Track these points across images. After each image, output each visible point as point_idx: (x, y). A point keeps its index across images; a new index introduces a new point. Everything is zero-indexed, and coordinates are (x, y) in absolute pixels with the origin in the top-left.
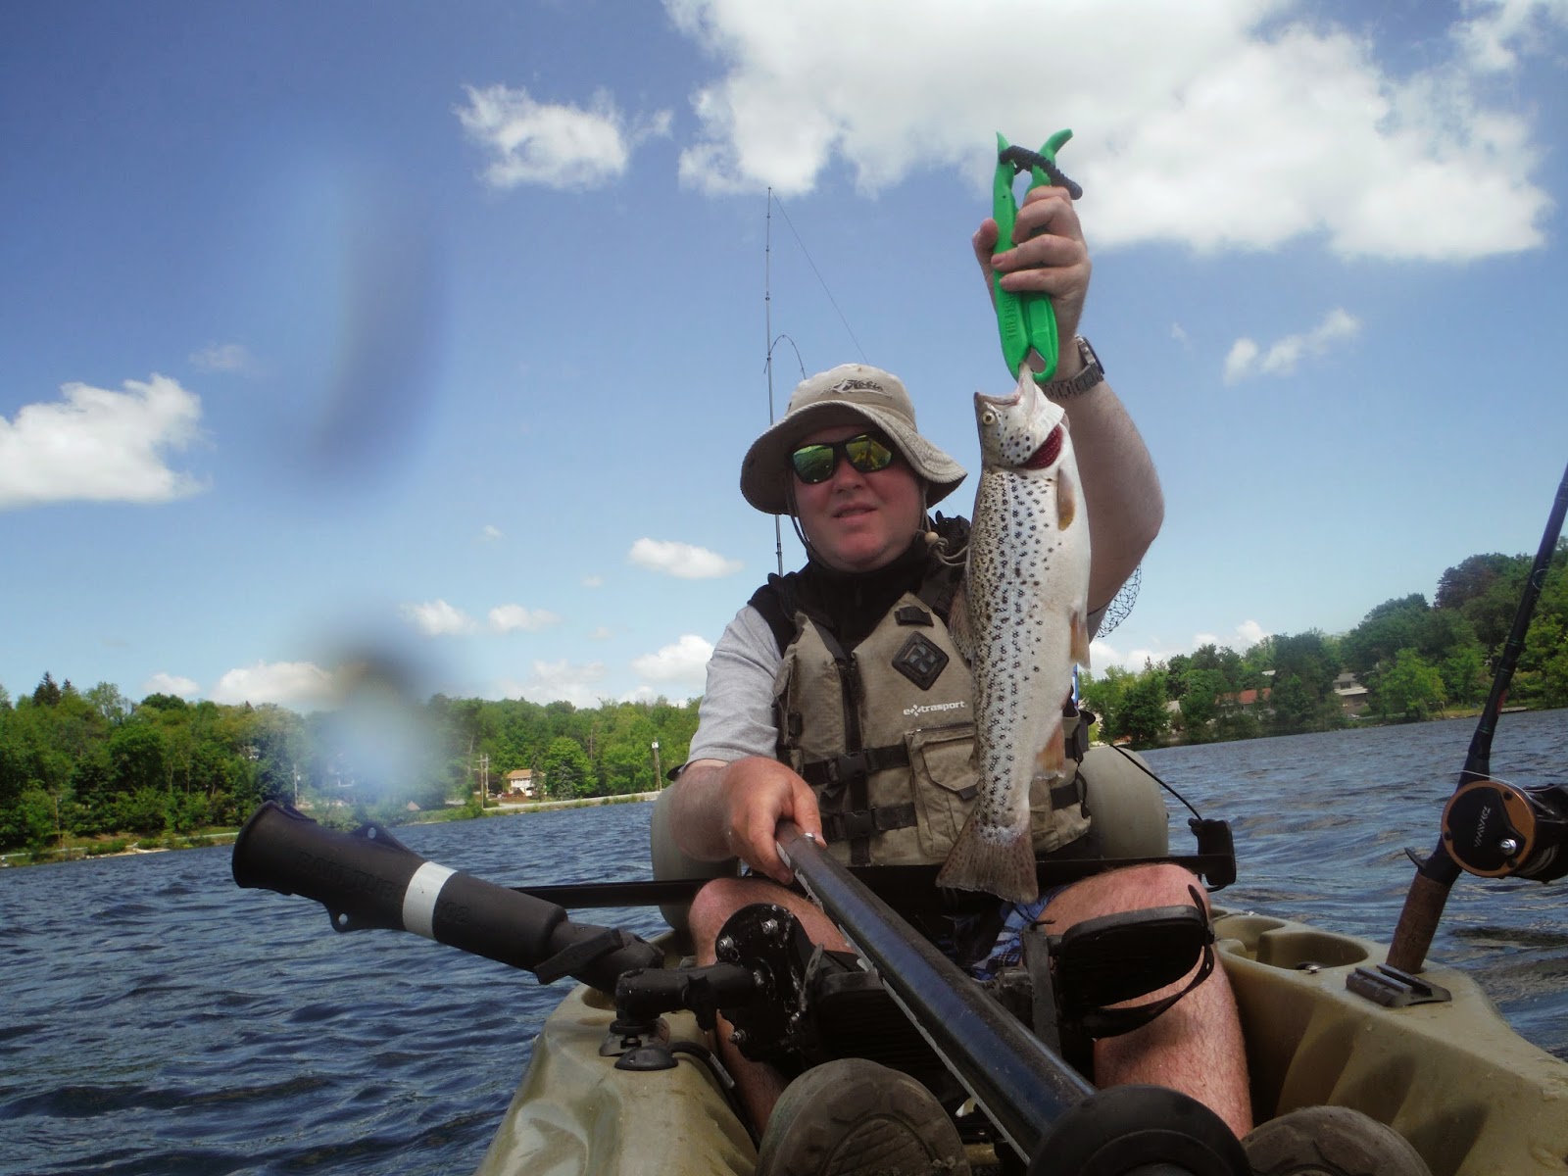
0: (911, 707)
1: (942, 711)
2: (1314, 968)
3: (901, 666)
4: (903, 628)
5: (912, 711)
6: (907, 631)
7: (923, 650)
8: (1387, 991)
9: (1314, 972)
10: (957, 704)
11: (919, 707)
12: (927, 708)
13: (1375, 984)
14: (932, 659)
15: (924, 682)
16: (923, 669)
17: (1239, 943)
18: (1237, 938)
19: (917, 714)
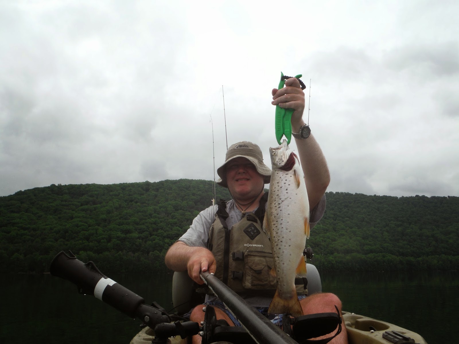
0: (247, 244)
1: (256, 247)
2: (372, 331)
3: (246, 232)
4: (248, 221)
5: (247, 245)
6: (249, 223)
7: (253, 228)
8: (395, 339)
9: (372, 332)
10: (261, 245)
11: (249, 244)
12: (252, 245)
13: (390, 337)
14: (255, 231)
15: (252, 238)
16: (252, 233)
17: (349, 322)
18: (349, 321)
19: (248, 246)
